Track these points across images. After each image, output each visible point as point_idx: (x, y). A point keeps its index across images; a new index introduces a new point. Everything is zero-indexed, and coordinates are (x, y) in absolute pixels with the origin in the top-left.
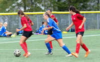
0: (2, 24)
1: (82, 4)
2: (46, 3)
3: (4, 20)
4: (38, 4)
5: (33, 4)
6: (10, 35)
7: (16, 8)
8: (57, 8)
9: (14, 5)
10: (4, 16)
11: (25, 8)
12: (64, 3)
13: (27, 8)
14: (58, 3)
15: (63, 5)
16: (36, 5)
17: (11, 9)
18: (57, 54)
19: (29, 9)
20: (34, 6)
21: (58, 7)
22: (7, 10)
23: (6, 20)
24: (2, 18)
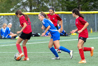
0: (6, 24)
1: (93, 3)
2: (54, 3)
3: (8, 21)
4: (45, 4)
5: (39, 3)
6: (15, 37)
7: (21, 7)
8: (65, 8)
9: (19, 4)
10: (8, 16)
11: (31, 8)
12: (73, 3)
13: (33, 8)
14: (67, 2)
15: (72, 5)
16: (43, 4)
17: (16, 9)
18: (65, 58)
19: (35, 9)
20: (41, 5)
21: (67, 7)
22: (12, 10)
23: (11, 20)
24: (6, 19)
